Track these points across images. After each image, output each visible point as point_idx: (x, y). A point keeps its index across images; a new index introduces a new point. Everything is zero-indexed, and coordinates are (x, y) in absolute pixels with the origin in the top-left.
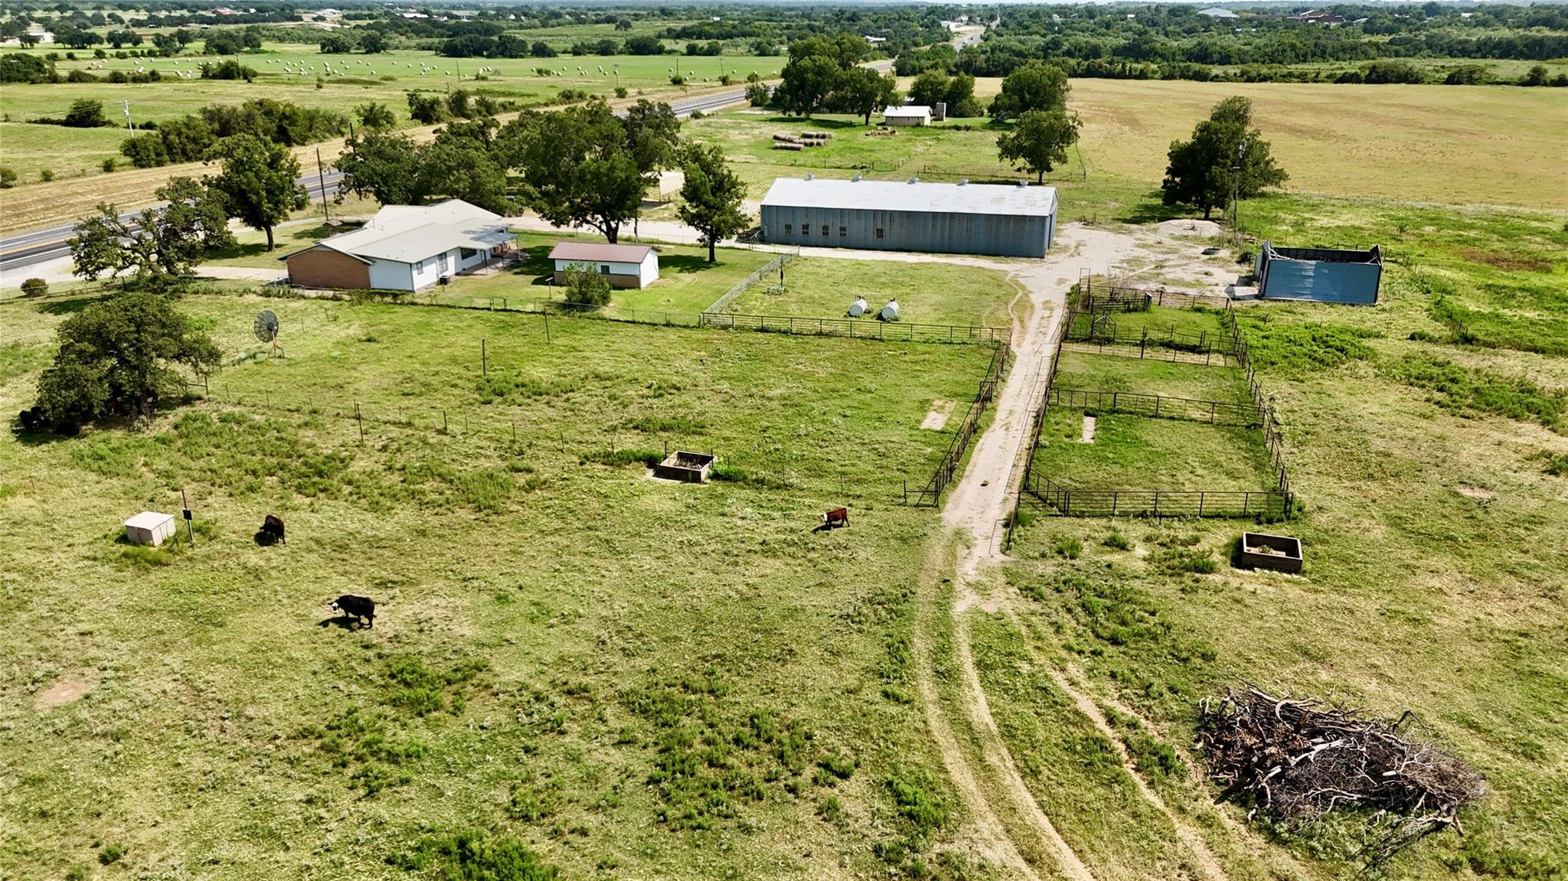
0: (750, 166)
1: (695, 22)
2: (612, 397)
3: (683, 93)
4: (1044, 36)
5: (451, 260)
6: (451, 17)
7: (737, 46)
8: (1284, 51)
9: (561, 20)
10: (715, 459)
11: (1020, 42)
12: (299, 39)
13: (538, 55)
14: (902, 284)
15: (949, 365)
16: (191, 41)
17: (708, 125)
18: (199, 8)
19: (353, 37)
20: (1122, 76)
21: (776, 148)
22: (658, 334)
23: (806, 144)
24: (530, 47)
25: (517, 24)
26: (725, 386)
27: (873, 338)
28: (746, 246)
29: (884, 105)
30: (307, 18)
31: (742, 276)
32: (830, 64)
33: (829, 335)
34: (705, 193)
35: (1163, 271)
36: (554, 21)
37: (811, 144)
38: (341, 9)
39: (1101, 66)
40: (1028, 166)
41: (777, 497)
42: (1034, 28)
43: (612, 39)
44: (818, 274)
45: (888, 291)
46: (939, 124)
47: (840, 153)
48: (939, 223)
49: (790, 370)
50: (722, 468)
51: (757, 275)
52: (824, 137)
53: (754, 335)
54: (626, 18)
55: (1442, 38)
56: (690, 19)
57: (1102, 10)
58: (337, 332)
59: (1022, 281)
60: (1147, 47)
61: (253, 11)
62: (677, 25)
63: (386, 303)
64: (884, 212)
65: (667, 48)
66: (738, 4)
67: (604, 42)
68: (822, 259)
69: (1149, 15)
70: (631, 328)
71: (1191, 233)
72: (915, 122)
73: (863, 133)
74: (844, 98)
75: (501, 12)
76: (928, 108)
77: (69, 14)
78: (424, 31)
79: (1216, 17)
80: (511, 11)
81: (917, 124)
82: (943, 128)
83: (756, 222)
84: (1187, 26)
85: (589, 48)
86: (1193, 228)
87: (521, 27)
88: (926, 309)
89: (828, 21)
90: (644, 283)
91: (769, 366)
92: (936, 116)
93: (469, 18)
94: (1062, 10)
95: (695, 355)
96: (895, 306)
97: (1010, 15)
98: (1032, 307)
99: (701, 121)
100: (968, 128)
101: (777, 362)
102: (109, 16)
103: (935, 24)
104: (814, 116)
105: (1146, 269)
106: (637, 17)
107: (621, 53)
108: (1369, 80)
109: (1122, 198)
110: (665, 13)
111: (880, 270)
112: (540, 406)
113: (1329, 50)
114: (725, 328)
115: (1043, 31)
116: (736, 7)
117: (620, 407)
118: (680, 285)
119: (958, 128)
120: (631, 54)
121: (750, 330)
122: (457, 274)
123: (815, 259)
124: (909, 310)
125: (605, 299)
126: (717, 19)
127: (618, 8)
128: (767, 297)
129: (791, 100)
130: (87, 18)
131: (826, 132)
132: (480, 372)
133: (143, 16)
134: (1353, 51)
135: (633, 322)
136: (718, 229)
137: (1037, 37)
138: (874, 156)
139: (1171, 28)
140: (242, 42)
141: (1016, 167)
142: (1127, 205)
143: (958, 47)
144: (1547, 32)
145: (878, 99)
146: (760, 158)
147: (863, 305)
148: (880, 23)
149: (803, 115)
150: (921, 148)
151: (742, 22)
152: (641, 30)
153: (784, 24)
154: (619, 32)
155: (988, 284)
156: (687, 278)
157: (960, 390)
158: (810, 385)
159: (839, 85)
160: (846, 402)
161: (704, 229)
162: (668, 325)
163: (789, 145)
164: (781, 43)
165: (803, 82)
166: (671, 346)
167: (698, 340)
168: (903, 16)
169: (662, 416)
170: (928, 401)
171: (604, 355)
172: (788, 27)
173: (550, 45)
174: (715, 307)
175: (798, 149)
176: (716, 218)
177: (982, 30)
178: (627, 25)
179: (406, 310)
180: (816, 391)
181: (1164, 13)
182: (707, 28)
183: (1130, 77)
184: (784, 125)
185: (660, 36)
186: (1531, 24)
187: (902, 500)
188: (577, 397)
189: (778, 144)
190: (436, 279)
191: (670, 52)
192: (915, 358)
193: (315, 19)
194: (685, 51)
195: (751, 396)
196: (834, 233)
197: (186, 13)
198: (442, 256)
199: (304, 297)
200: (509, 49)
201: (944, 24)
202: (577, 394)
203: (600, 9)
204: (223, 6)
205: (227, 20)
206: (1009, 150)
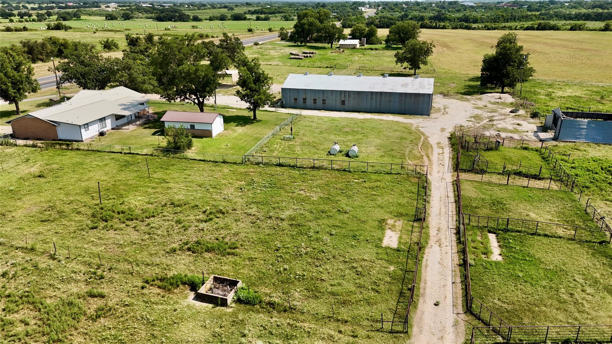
0: (279, 67)
1: (260, 8)
2: (178, 222)
3: (252, 35)
4: (400, 12)
5: (108, 122)
6: (161, 6)
7: (276, 17)
8: (499, 18)
9: (206, 7)
10: (239, 285)
11: (391, 15)
12: (97, 15)
13: (195, 21)
14: (357, 132)
15: (392, 190)
16: (52, 15)
17: (261, 48)
18: (60, 3)
19: (120, 14)
20: (435, 28)
21: (291, 58)
22: (218, 168)
23: (305, 57)
24: (191, 18)
25: (188, 9)
26: (253, 210)
27: (344, 170)
28: (273, 109)
29: (339, 39)
30: (103, 7)
31: (270, 128)
32: (315, 21)
33: (319, 168)
34: (250, 83)
35: (495, 123)
36: (203, 8)
37: (307, 57)
38: (118, 3)
39: (427, 24)
40: (409, 67)
41: (284, 320)
42: (396, 9)
43: (226, 14)
44: (311, 126)
45: (350, 137)
46: (363, 47)
47: (320, 60)
48: (374, 98)
49: (295, 195)
50: (243, 295)
51: (278, 128)
52: (312, 53)
53: (274, 168)
54: (232, 6)
55: (560, 13)
56: (258, 7)
57: (422, 3)
58: (25, 170)
59: (422, 129)
60: (443, 16)
61: (82, 4)
62: (252, 9)
63: (63, 149)
64: (345, 92)
65: (248, 18)
66: (278, 2)
67: (222, 15)
68: (314, 117)
69: (440, 4)
70: (202, 165)
71: (499, 100)
72: (353, 47)
73: (330, 51)
74: (321, 36)
75: (182, 5)
76: (358, 40)
77: (6, 5)
78: (149, 11)
79: (468, 5)
80: (186, 4)
81: (354, 47)
82: (365, 49)
83: (279, 97)
84: (457, 8)
85: (216, 18)
86: (500, 98)
87: (189, 10)
88: (373, 149)
89: (313, 7)
90: (214, 134)
91: (283, 192)
92: (362, 44)
93: (168, 6)
94: (407, 3)
95: (238, 184)
96: (356, 149)
97: (386, 5)
98: (431, 147)
99: (258, 47)
100: (376, 49)
101: (288, 188)
102: (22, 6)
103: (356, 8)
104: (308, 44)
105: (485, 122)
106: (237, 6)
107: (229, 20)
108: (538, 29)
109: (456, 81)
110: (248, 4)
111: (344, 123)
112: (129, 229)
113: (517, 17)
114: (258, 164)
115: (400, 11)
116: (276, 3)
117: (182, 230)
118: (235, 135)
119: (372, 49)
120: (233, 20)
121: (272, 165)
122: (113, 129)
123: (310, 117)
124: (363, 149)
125: (189, 145)
126: (269, 6)
127: (230, 3)
128: (283, 142)
129: (298, 37)
130: (14, 7)
131: (314, 51)
132: (98, 202)
133: (36, 6)
134: (526, 18)
135: (204, 161)
136: (257, 103)
137: (397, 13)
138: (336, 62)
139: (451, 9)
140: (73, 16)
141: (403, 67)
142: (461, 85)
143: (367, 17)
144: (600, 11)
145: (336, 36)
146: (284, 63)
147: (337, 147)
148: (334, 8)
149: (303, 44)
150: (357, 58)
151: (278, 7)
152: (237, 11)
153: (296, 8)
154: (229, 12)
155: (404, 132)
156: (240, 130)
157: (402, 210)
158: (308, 207)
159: (319, 31)
160: (332, 222)
161: (250, 102)
162: (224, 162)
163: (297, 57)
164: (294, 16)
165: (303, 30)
166: (224, 177)
167: (241, 173)
168: (343, 5)
169: (209, 238)
170: (384, 220)
171: (182, 185)
172: (297, 10)
173: (200, 17)
174: (252, 150)
175: (301, 59)
176: (256, 97)
177: (375, 10)
178: (232, 9)
179: (73, 153)
180: (311, 212)
181: (447, 4)
182: (264, 10)
183: (439, 28)
184: (295, 48)
185: (245, 13)
186: (594, 7)
187: (379, 325)
188: (155, 222)
189: (292, 57)
190: (98, 133)
191: (249, 19)
192: (371, 185)
193: (106, 7)
194: (255, 19)
195: (270, 217)
196: (319, 103)
197: (54, 5)
198: (102, 120)
199: (16, 145)
200: (183, 18)
201: (360, 8)
202: (156, 219)
203: (222, 3)
204: (70, 2)
205: (70, 7)
206: (400, 59)
